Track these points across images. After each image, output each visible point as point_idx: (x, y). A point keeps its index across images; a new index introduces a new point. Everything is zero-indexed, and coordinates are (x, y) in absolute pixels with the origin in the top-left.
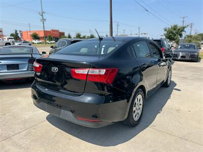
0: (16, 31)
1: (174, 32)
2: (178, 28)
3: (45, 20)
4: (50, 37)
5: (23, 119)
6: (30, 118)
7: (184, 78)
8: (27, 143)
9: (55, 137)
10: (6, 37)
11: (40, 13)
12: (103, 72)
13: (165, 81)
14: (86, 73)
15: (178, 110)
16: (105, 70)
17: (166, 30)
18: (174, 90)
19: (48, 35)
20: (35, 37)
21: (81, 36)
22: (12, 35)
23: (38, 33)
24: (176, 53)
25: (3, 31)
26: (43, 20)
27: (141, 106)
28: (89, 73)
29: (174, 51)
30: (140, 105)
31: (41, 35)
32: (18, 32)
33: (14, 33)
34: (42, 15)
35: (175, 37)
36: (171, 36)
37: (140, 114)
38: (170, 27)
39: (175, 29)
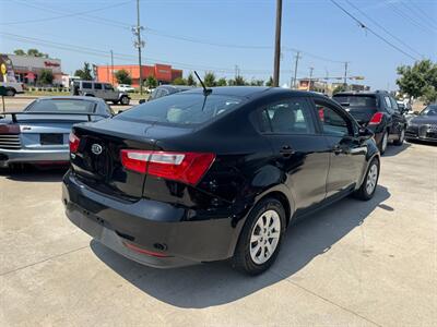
0: (87, 65)
1: (422, 76)
2: (432, 67)
3: (143, 43)
4: (151, 79)
5: (48, 241)
6: (61, 240)
7: (415, 183)
8: (40, 284)
9: (94, 278)
10: (67, 78)
11: (133, 30)
12: (180, 158)
13: (357, 187)
14: (146, 160)
15: (366, 252)
16: (183, 156)
17: (402, 73)
18: (378, 208)
19: (147, 76)
20: (123, 78)
21: (217, 80)
22: (78, 73)
23: (128, 70)
24: (416, 125)
25: (62, 66)
26: (140, 44)
27: (277, 236)
28: (153, 161)
29: (412, 121)
30: (274, 231)
31: (135, 74)
32: (90, 67)
33: (82, 68)
34: (138, 34)
35: (423, 89)
36: (412, 85)
37: (271, 250)
38: (412, 66)
39: (423, 71)
